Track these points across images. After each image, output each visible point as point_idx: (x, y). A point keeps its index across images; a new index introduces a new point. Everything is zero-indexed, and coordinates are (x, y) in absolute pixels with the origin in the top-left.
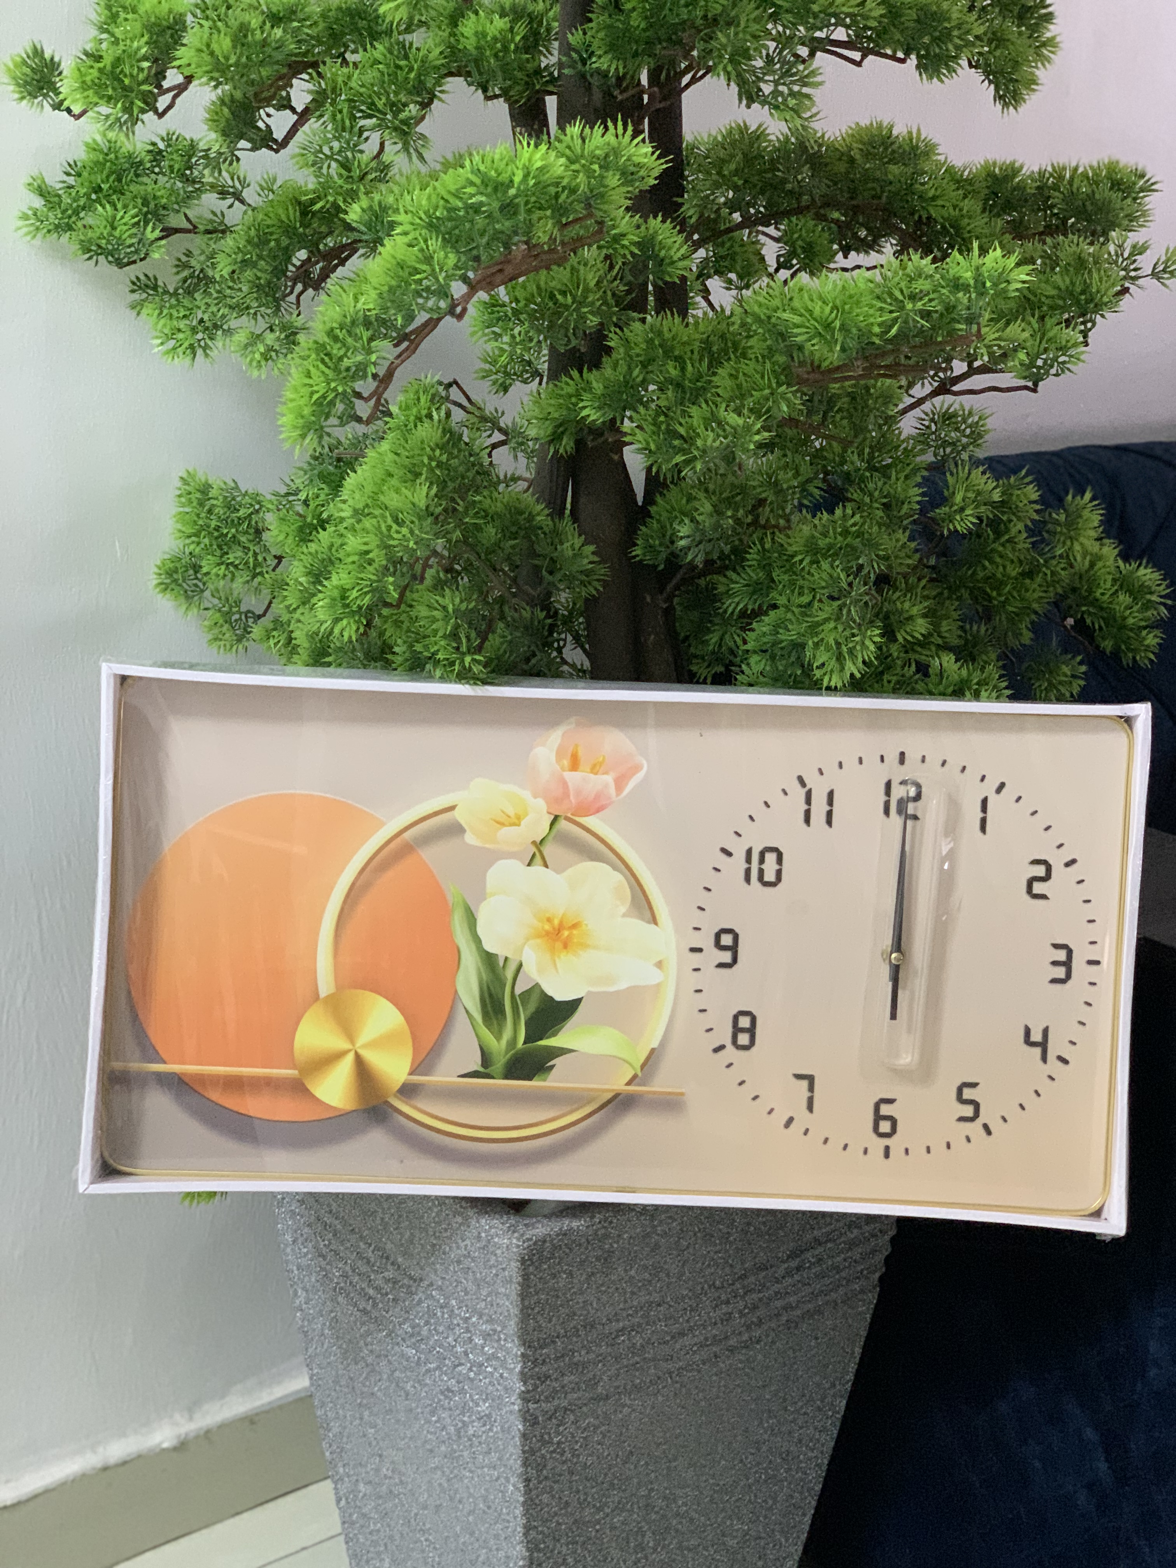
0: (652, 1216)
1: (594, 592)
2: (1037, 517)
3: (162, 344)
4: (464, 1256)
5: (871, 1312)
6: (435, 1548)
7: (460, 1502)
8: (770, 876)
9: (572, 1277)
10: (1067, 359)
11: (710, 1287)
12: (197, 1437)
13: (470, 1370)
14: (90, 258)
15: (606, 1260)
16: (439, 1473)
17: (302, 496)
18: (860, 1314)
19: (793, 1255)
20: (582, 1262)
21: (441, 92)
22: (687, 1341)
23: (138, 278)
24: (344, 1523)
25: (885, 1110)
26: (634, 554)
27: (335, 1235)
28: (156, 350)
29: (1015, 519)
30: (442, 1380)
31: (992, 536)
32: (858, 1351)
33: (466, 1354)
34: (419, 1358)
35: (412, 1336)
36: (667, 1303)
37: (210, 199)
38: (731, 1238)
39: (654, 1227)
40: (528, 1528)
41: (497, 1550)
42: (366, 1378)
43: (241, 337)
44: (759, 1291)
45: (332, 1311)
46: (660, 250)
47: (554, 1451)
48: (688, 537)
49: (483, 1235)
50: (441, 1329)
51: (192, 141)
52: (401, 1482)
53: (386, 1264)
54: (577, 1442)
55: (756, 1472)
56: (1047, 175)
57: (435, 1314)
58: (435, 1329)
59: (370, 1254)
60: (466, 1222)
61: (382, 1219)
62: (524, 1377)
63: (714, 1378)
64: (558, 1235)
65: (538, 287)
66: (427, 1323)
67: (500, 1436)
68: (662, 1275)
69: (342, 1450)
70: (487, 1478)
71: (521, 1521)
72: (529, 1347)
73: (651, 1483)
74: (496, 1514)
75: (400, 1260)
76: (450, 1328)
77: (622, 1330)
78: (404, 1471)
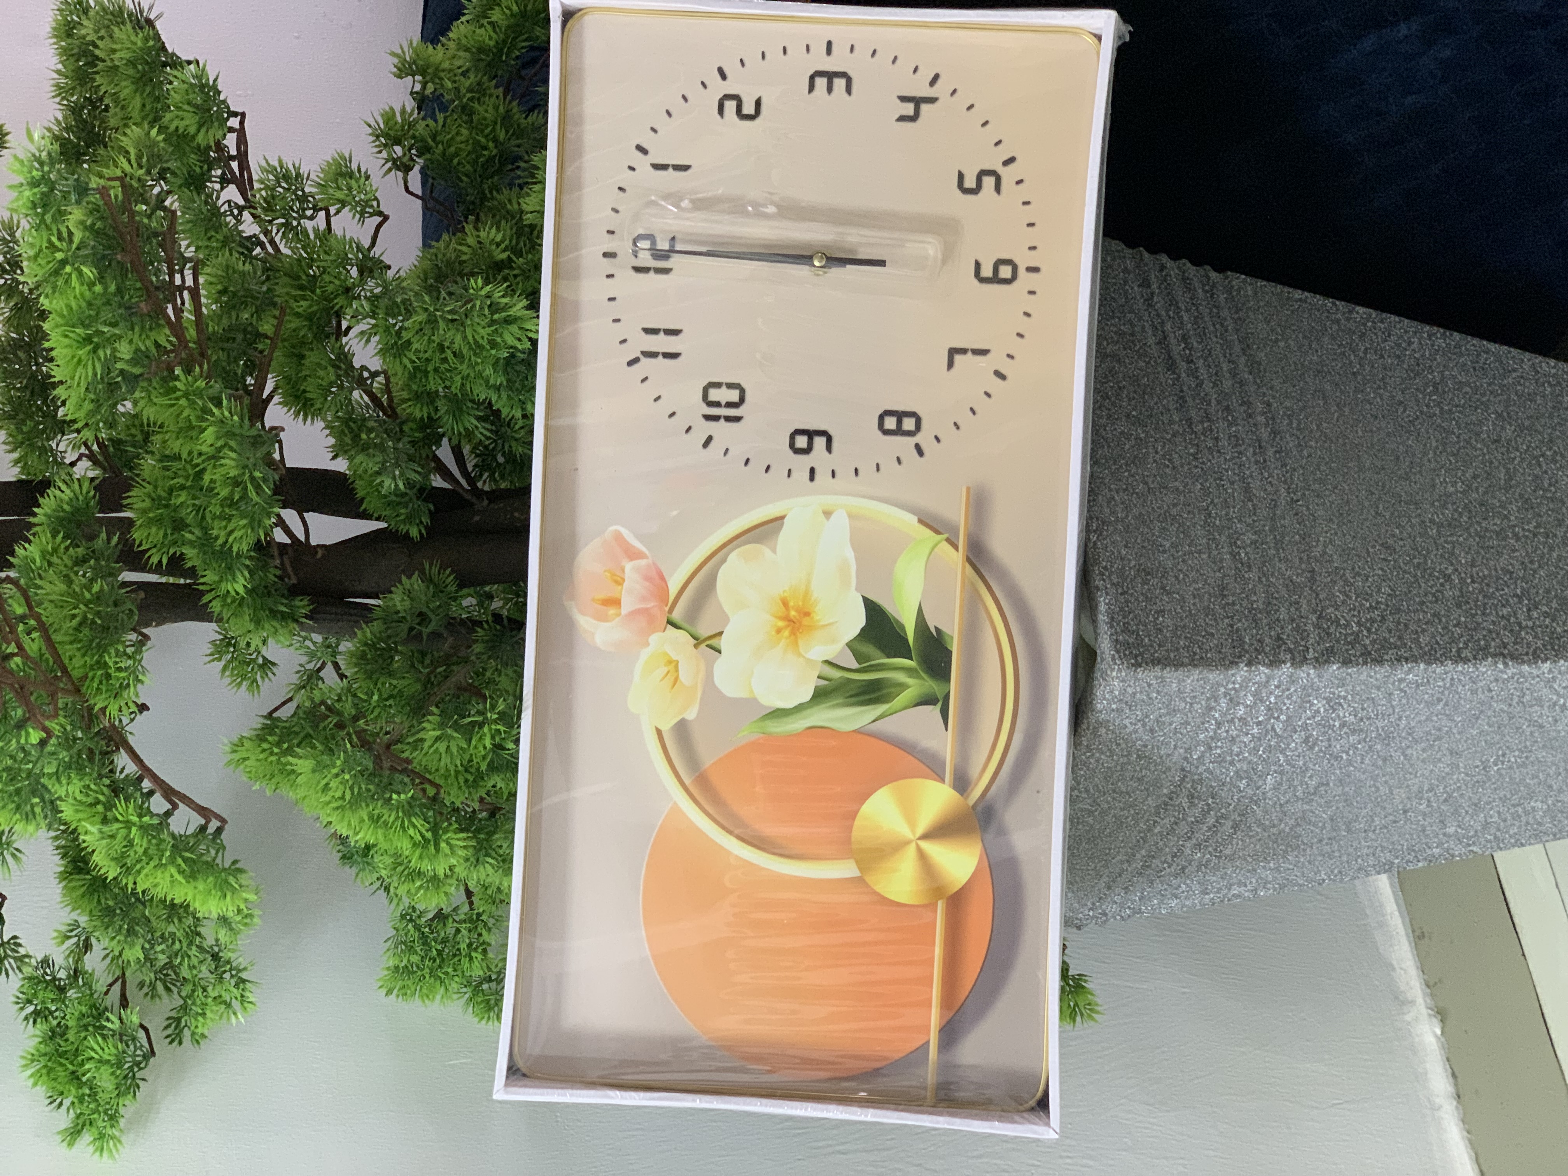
0: (1104, 523)
3: (235, 1014)
4: (1144, 725)
5: (1254, 280)
6: (1504, 755)
7: (1439, 730)
8: (734, 396)
9: (1163, 611)
11: (1196, 459)
12: (1432, 995)
13: (1277, 719)
14: (139, 1087)
15: (1149, 574)
16: (1409, 752)
18: (1256, 293)
19: (1171, 366)
20: (1148, 600)
22: (1255, 484)
23: (167, 1037)
25: (987, 272)
26: (417, 535)
27: (1154, 857)
28: (242, 1020)
29: (411, 132)
30: (1297, 749)
32: (1298, 294)
33: (1259, 724)
34: (1275, 772)
35: (1251, 779)
36: (1208, 506)
37: (93, 962)
38: (1142, 435)
39: (1117, 520)
40: (1459, 659)
41: (1490, 690)
42: (1315, 826)
43: (224, 935)
44: (1209, 404)
45: (1245, 859)
47: (1369, 630)
48: (394, 479)
49: (1114, 706)
50: (1236, 749)
52: (1431, 790)
53: (1173, 806)
54: (1362, 605)
55: (1428, 406)
56: (65, 102)
57: (1220, 756)
58: (1238, 755)
59: (1166, 821)
60: (1104, 724)
61: (1122, 809)
62: (1275, 663)
63: (1305, 453)
64: (1112, 627)
65: (71, 643)
66: (1232, 763)
67: (1350, 688)
68: (1174, 511)
69: (1411, 849)
70: (1404, 701)
71: (1449, 665)
72: (1240, 657)
73: (1424, 522)
74: (1446, 693)
75: (1165, 791)
76: (1233, 740)
77: (1234, 555)
78: (1416, 787)
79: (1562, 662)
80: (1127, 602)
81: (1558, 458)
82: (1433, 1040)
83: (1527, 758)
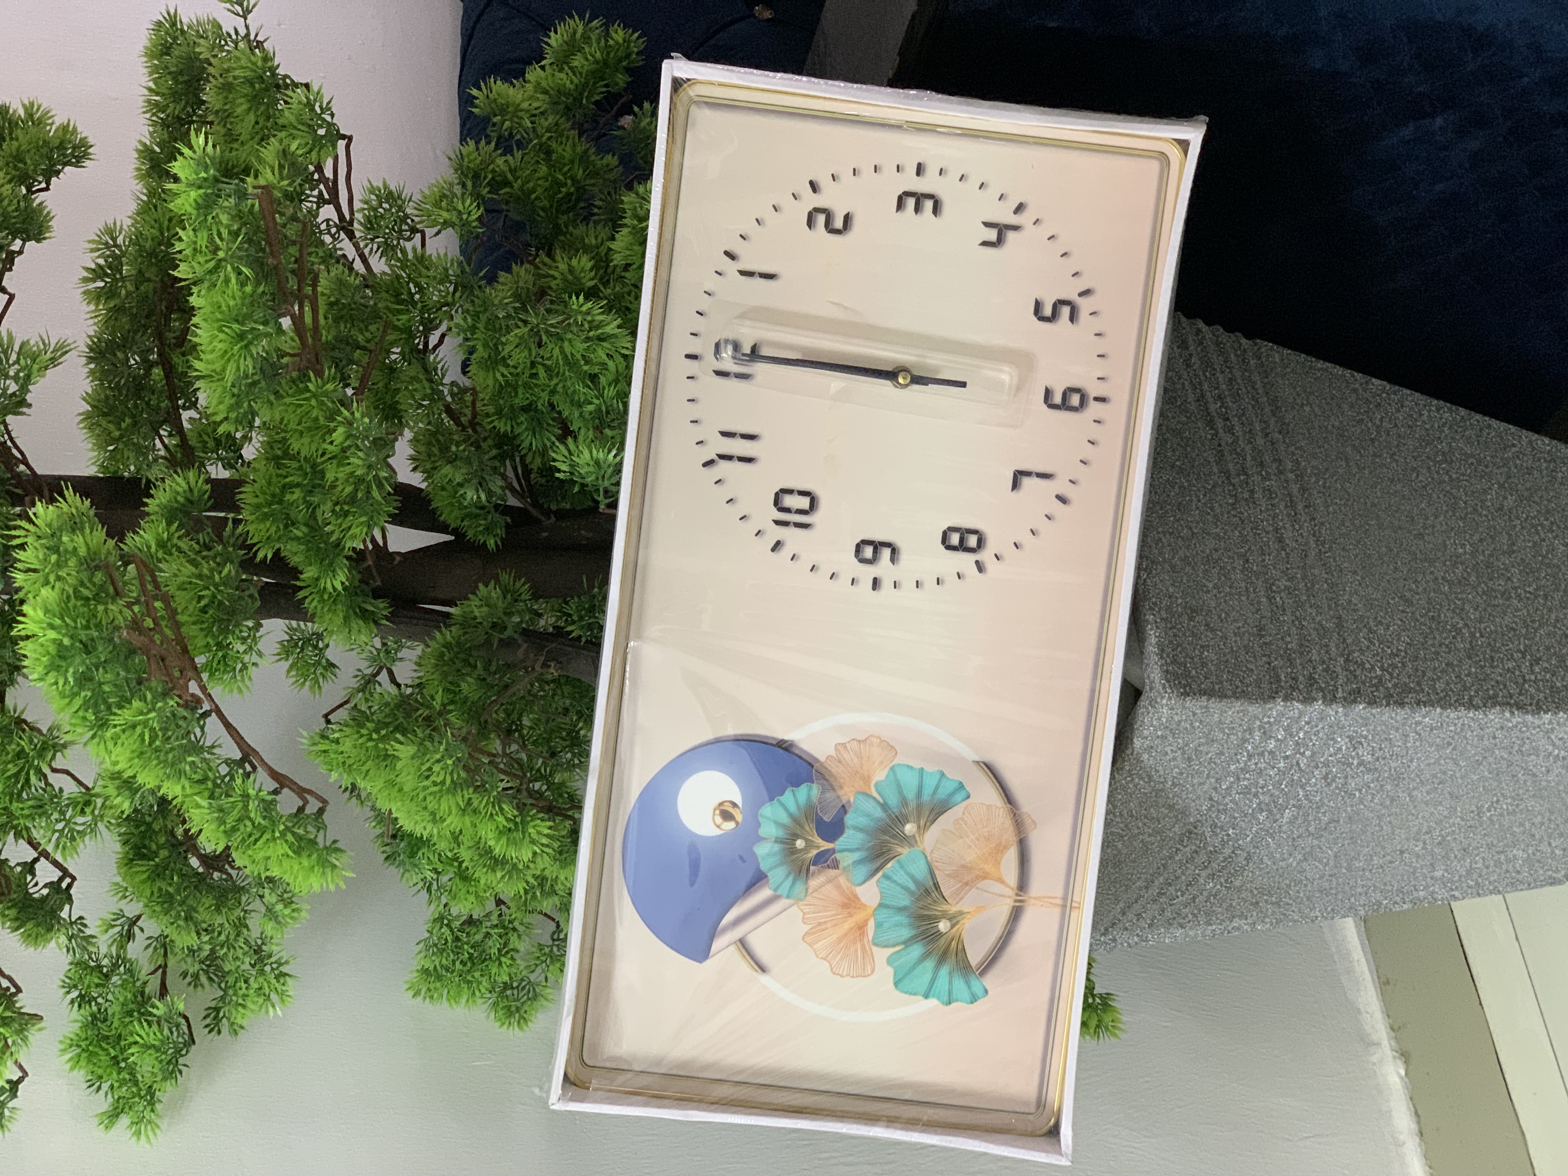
1: (528, 587)
2: (493, 144)
3: (273, 1006)
4: (1184, 753)
5: (1281, 349)
6: (1498, 801)
7: (1444, 773)
9: (1208, 646)
10: (318, 104)
11: (1235, 509)
12: (1397, 1039)
13: (1303, 754)
14: (181, 1072)
15: (1193, 611)
16: (1415, 793)
17: (429, 875)
18: (1282, 360)
19: (1211, 423)
20: (1193, 635)
21: (15, 712)
22: (1288, 534)
23: (206, 1026)
24: (1479, 895)
26: (493, 546)
27: (1170, 884)
28: (279, 1013)
29: (491, 167)
30: (1316, 784)
31: (507, 190)
32: (1320, 364)
33: (1287, 757)
34: (1294, 806)
35: (1270, 812)
36: (1246, 552)
37: (136, 950)
38: (1186, 484)
39: (1164, 561)
40: (1471, 705)
41: (1495, 738)
42: (1320, 862)
43: (270, 928)
44: (1245, 459)
45: (1252, 892)
46: (177, 501)
47: (1391, 674)
48: (477, 491)
49: (1159, 733)
50: (1261, 782)
51: (71, 964)
52: (1428, 832)
53: (1196, 834)
54: (1383, 651)
55: (1438, 472)
56: (153, 118)
57: (1246, 787)
58: (1262, 788)
59: (1187, 849)
61: (1150, 835)
62: (1308, 700)
63: (1331, 509)
64: (1162, 658)
65: (194, 623)
66: (1256, 795)
67: (1372, 727)
68: (1216, 556)
69: (1400, 891)
70: (1418, 744)
71: (1462, 712)
72: (1277, 693)
73: (1436, 579)
74: (1456, 737)
75: (1192, 820)
76: (1260, 772)
77: (1270, 599)
78: (1416, 828)
79: (1561, 714)
80: (1175, 636)
81: (1554, 528)
82: (1397, 1080)
83: (1517, 805)
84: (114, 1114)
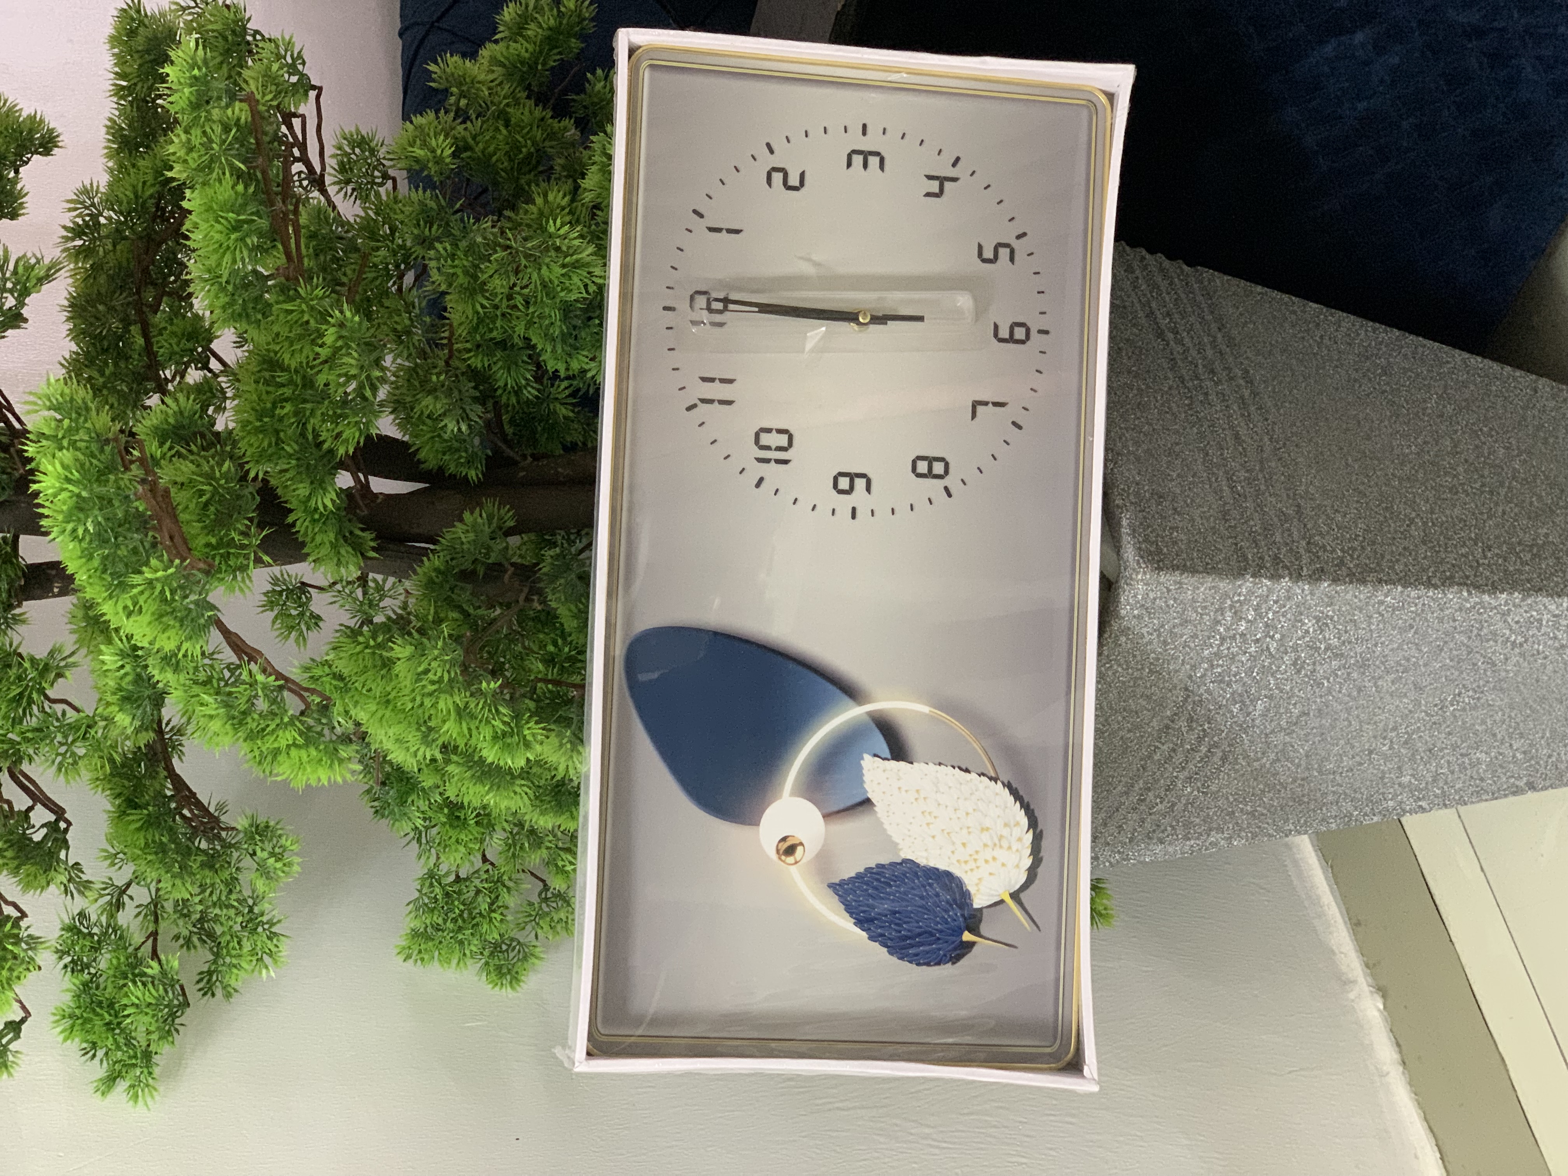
0: (1118, 454)
1: (511, 513)
2: (452, 114)
3: (267, 967)
4: (1159, 636)
5: (1221, 275)
7: (1408, 660)
9: (1177, 527)
10: (289, 53)
11: (1191, 409)
12: (1372, 975)
13: (1272, 637)
14: (177, 1031)
15: (1161, 497)
16: (1380, 683)
17: (419, 823)
18: (1223, 285)
19: (1160, 335)
20: (1162, 518)
21: (11, 646)
22: (1243, 432)
23: (200, 990)
24: (1445, 805)
26: (475, 478)
27: (1149, 789)
28: (273, 974)
30: (1286, 672)
31: (468, 154)
32: (1259, 289)
33: (1257, 641)
34: (1266, 696)
35: (1243, 702)
36: (1205, 446)
37: (126, 918)
38: (1143, 387)
39: (1129, 453)
40: (1429, 584)
41: (1455, 620)
42: (1292, 762)
43: (261, 885)
44: (1197, 367)
45: (1227, 798)
46: (168, 423)
47: (1351, 556)
48: (458, 423)
49: (1136, 612)
50: (1234, 669)
51: (63, 929)
52: (1395, 729)
53: (1174, 729)
54: (1342, 536)
55: (1379, 384)
56: (122, 101)
57: (1220, 675)
58: (1235, 676)
59: (1165, 747)
60: (1125, 631)
61: (1129, 731)
62: (1275, 577)
63: (1282, 411)
64: (1134, 537)
66: (1229, 684)
67: (1337, 607)
68: (1177, 449)
69: (1369, 799)
70: (1381, 626)
71: (1422, 591)
72: (1245, 570)
73: (1387, 475)
74: (1417, 619)
75: (1168, 713)
76: (1233, 658)
77: (1232, 488)
78: (1383, 723)
79: (1516, 594)
80: (1145, 518)
81: (1493, 433)
83: (1478, 699)
84: (111, 1079)
